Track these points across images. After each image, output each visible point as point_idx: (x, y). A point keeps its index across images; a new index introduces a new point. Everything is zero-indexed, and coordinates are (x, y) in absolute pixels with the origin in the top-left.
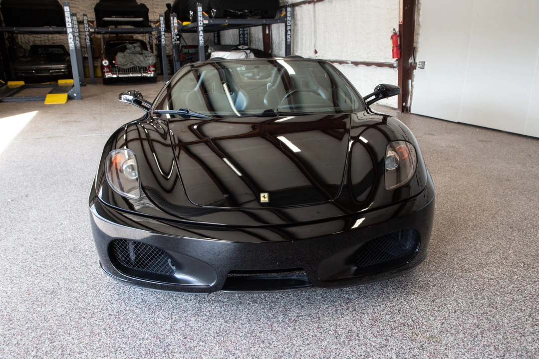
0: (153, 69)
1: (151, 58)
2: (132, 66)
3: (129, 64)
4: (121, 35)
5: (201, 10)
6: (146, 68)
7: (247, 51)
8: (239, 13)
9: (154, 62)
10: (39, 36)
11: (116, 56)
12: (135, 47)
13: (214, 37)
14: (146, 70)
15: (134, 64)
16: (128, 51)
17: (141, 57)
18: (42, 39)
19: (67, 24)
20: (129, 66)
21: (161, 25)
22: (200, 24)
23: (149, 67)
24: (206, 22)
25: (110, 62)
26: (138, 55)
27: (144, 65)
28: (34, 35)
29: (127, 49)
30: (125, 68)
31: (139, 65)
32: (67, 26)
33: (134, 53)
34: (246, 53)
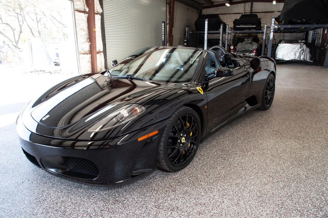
0: (255, 52)
1: (255, 46)
2: (244, 49)
3: (243, 48)
4: (251, 34)
5: (274, 20)
6: (252, 51)
7: (301, 44)
8: (300, 21)
9: (256, 48)
10: (215, 35)
11: (238, 45)
12: (248, 40)
13: (304, 35)
14: (251, 52)
15: (245, 49)
16: (244, 42)
17: (250, 45)
18: (216, 36)
19: (205, 29)
20: (243, 50)
21: (265, 29)
22: (272, 28)
23: (253, 50)
24: (276, 27)
25: (234, 48)
26: (249, 44)
27: (250, 49)
28: (213, 35)
29: (244, 41)
30: (241, 50)
31: (248, 49)
32: (205, 30)
33: (247, 43)
34: (301, 45)
